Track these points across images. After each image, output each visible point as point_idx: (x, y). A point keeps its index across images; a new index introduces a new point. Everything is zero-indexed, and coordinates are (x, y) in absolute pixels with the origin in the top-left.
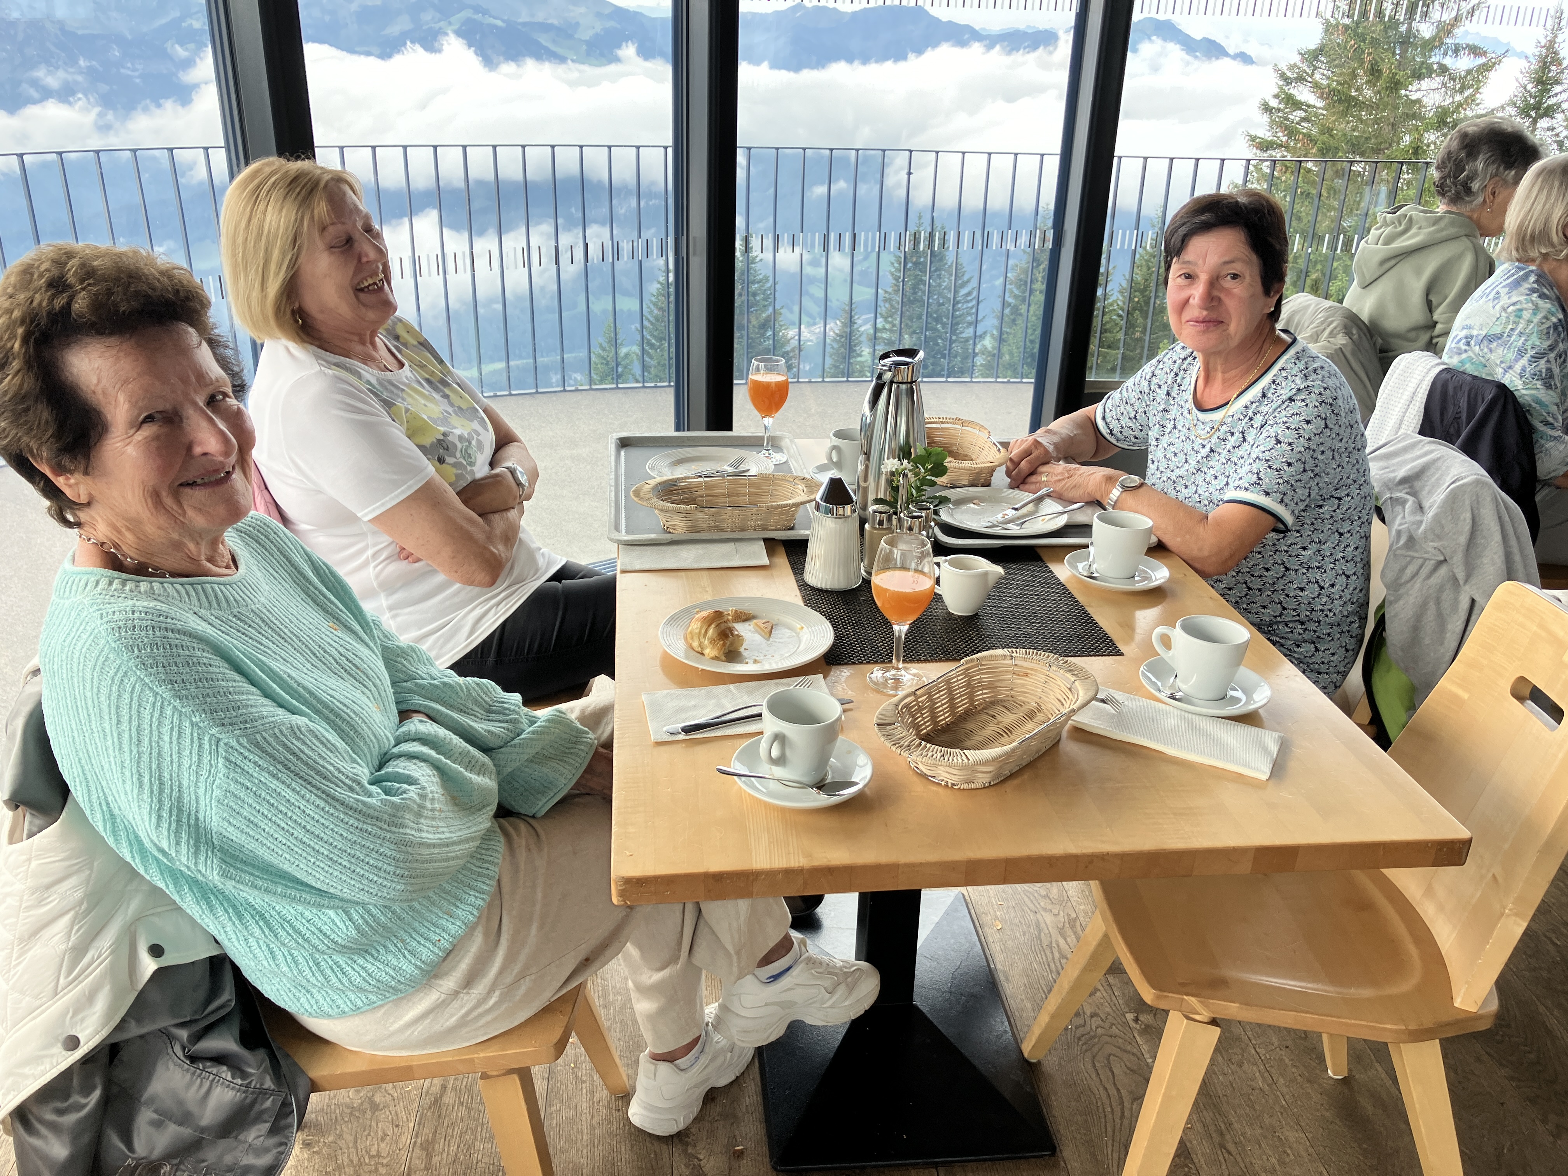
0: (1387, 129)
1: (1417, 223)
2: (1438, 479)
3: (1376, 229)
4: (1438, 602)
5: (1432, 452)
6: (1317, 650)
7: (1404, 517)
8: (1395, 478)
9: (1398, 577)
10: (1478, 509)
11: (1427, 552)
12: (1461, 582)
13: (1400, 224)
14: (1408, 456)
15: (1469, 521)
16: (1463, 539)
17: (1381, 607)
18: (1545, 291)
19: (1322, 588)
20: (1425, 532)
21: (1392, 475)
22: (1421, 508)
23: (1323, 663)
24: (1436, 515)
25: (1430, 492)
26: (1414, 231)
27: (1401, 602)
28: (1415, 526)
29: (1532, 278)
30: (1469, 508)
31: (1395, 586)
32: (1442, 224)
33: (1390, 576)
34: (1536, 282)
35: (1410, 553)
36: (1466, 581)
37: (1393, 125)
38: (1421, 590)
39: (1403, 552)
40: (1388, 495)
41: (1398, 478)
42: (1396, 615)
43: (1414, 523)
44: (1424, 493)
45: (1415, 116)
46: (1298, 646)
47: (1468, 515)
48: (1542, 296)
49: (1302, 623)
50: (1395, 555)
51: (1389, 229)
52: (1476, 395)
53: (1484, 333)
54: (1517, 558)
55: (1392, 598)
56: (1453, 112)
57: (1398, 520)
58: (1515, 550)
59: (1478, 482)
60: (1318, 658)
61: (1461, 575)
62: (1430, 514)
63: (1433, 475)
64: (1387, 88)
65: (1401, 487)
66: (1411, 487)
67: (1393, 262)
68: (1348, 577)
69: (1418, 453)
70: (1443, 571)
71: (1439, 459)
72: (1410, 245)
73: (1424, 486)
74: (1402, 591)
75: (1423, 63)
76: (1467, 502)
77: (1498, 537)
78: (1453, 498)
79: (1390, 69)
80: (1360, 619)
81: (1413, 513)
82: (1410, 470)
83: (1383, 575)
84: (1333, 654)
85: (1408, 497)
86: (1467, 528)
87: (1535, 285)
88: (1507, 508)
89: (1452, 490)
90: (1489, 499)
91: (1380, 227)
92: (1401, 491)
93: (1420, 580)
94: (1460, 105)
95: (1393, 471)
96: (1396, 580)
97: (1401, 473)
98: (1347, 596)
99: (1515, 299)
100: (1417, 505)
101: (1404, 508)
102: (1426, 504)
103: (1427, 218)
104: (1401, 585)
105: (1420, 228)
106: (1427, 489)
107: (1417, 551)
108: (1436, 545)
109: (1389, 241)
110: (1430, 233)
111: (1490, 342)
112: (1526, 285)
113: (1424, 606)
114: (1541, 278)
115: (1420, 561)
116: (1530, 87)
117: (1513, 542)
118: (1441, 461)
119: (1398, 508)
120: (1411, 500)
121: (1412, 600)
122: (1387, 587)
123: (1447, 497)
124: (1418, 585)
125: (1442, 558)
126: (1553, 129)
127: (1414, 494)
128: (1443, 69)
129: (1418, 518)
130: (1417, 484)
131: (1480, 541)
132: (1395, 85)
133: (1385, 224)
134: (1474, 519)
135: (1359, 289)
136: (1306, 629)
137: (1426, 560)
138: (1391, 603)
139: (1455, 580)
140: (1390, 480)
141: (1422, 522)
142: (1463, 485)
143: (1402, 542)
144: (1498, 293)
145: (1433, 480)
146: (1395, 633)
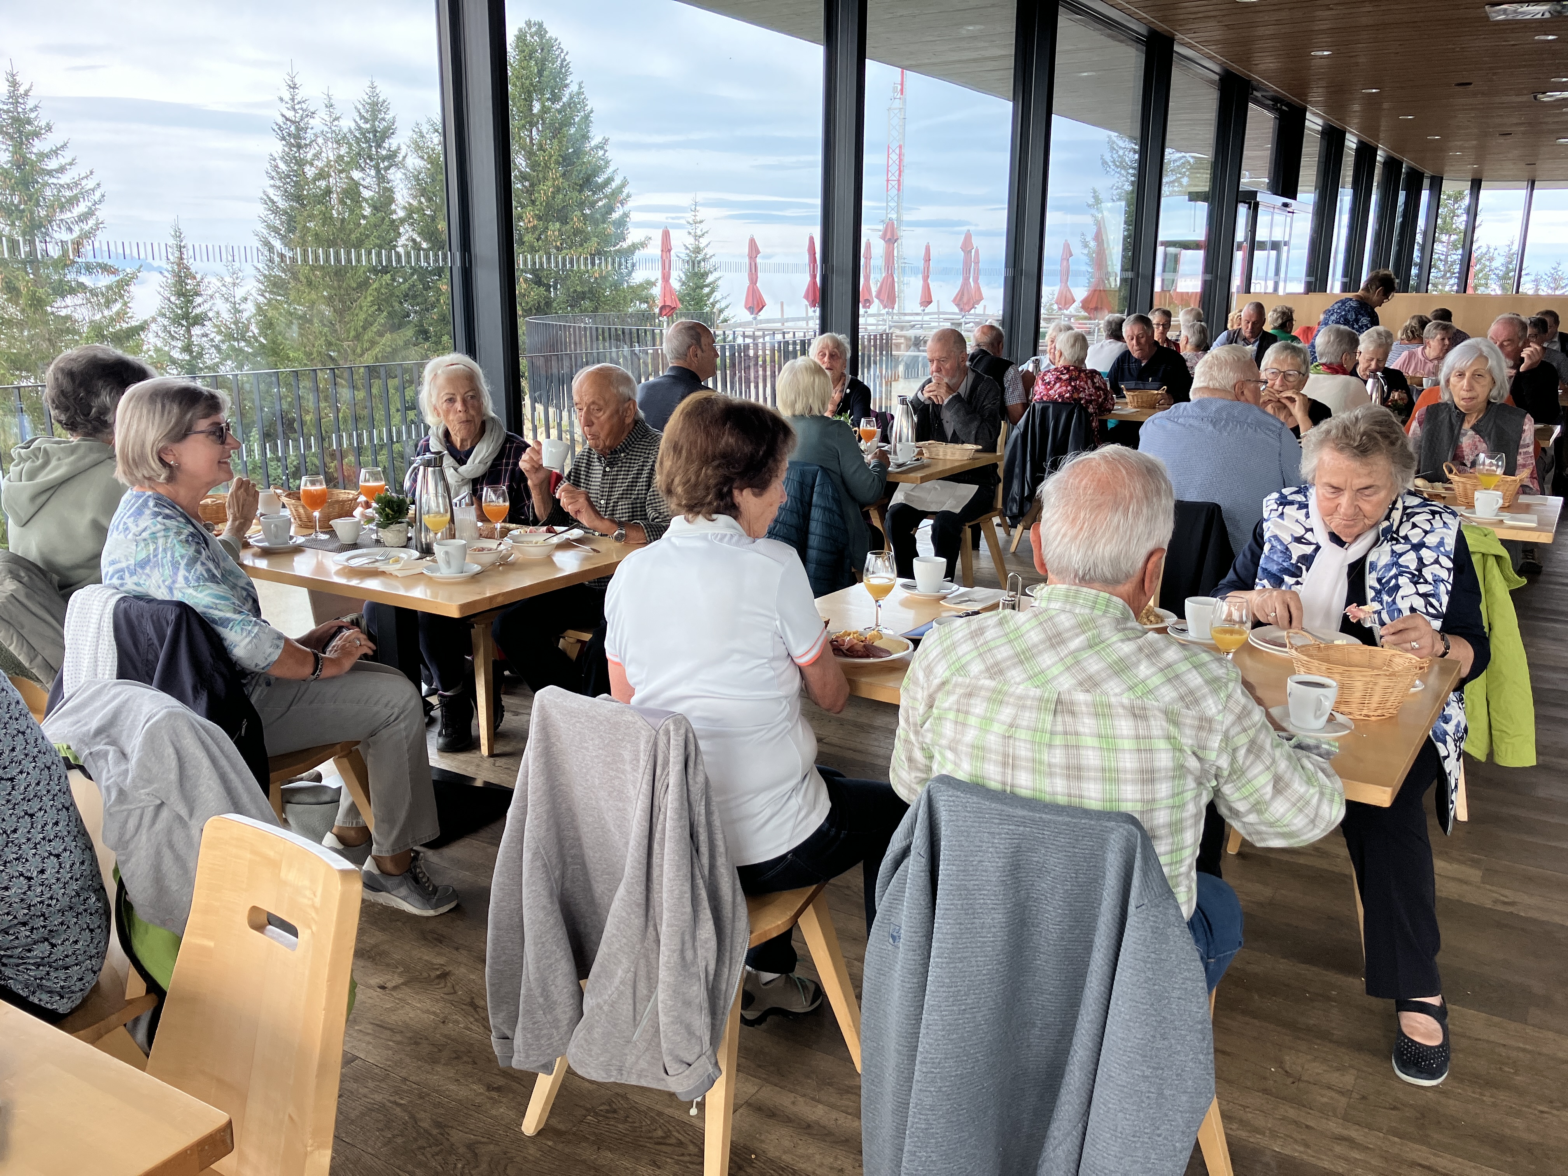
0: (45, 345)
1: (54, 455)
2: (133, 721)
3: (16, 466)
4: (171, 846)
5: (119, 694)
6: (53, 946)
7: (109, 771)
8: (89, 731)
9: (122, 835)
10: (179, 741)
11: (141, 801)
12: (186, 818)
13: (38, 459)
14: (97, 704)
15: (173, 756)
16: (173, 776)
17: (116, 871)
18: (167, 511)
19: (29, 879)
20: (133, 781)
21: (86, 728)
22: (124, 755)
23: (67, 956)
24: (140, 759)
25: (130, 737)
26: (54, 463)
27: (133, 860)
28: (121, 778)
29: (151, 503)
30: (169, 744)
31: (122, 844)
32: (81, 452)
33: (113, 836)
34: (156, 505)
35: (125, 807)
36: (191, 815)
37: (50, 340)
38: (149, 840)
39: (116, 809)
40: (87, 752)
41: (92, 731)
42: (132, 875)
43: (120, 775)
44: (124, 738)
45: (68, 331)
46: (29, 951)
47: (170, 751)
48: (167, 517)
49: (24, 924)
50: (110, 814)
51: (27, 465)
52: (159, 619)
53: (132, 562)
54: (232, 776)
55: (123, 858)
56: (108, 326)
57: (104, 775)
58: (227, 768)
59: (170, 715)
60: (59, 952)
61: (184, 812)
62: (133, 761)
63: (127, 718)
64: (30, 306)
65: (98, 739)
66: (108, 736)
67: (44, 497)
68: (58, 856)
69: (106, 699)
70: (165, 813)
71: (128, 700)
72: (55, 478)
73: (121, 731)
74: (131, 846)
75: (61, 281)
76: (166, 738)
77: (206, 763)
78: (151, 738)
79: (28, 289)
80: (95, 891)
81: (117, 763)
82: (101, 719)
83: (105, 840)
84: (76, 942)
85: (108, 747)
86: (173, 763)
87: (156, 509)
88: (207, 731)
89: (149, 728)
90: (186, 729)
91: (19, 464)
92: (99, 743)
93: (144, 831)
94: (112, 319)
95: (85, 724)
96: (120, 839)
97: (94, 724)
98: (65, 876)
99: (142, 525)
100: (119, 754)
101: (107, 760)
102: (128, 750)
103: (62, 449)
104: (127, 842)
105: (59, 459)
106: (125, 733)
107: (131, 803)
108: (147, 790)
109: (32, 475)
110: (71, 463)
111: (143, 568)
112: (148, 512)
113: (158, 854)
114: (160, 501)
115: (138, 812)
116: (173, 299)
117: (223, 762)
118: (130, 702)
119: (101, 763)
120: (111, 749)
121: (143, 853)
122: (114, 849)
123: (145, 738)
124: (144, 838)
125: (159, 802)
126: (206, 335)
127: (113, 743)
128: (82, 287)
129: (123, 767)
130: (114, 731)
131: (191, 772)
132: (37, 303)
133: (22, 460)
134: (178, 752)
135: (18, 529)
136: (33, 928)
137: (143, 809)
138: (125, 862)
139: (180, 818)
140: (84, 735)
141: (127, 771)
142: (157, 722)
143: (113, 798)
144: (125, 523)
145: (128, 722)
146: (137, 894)
